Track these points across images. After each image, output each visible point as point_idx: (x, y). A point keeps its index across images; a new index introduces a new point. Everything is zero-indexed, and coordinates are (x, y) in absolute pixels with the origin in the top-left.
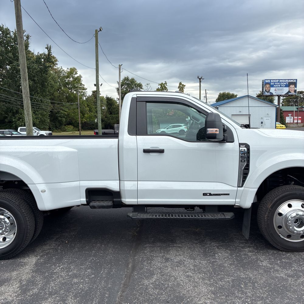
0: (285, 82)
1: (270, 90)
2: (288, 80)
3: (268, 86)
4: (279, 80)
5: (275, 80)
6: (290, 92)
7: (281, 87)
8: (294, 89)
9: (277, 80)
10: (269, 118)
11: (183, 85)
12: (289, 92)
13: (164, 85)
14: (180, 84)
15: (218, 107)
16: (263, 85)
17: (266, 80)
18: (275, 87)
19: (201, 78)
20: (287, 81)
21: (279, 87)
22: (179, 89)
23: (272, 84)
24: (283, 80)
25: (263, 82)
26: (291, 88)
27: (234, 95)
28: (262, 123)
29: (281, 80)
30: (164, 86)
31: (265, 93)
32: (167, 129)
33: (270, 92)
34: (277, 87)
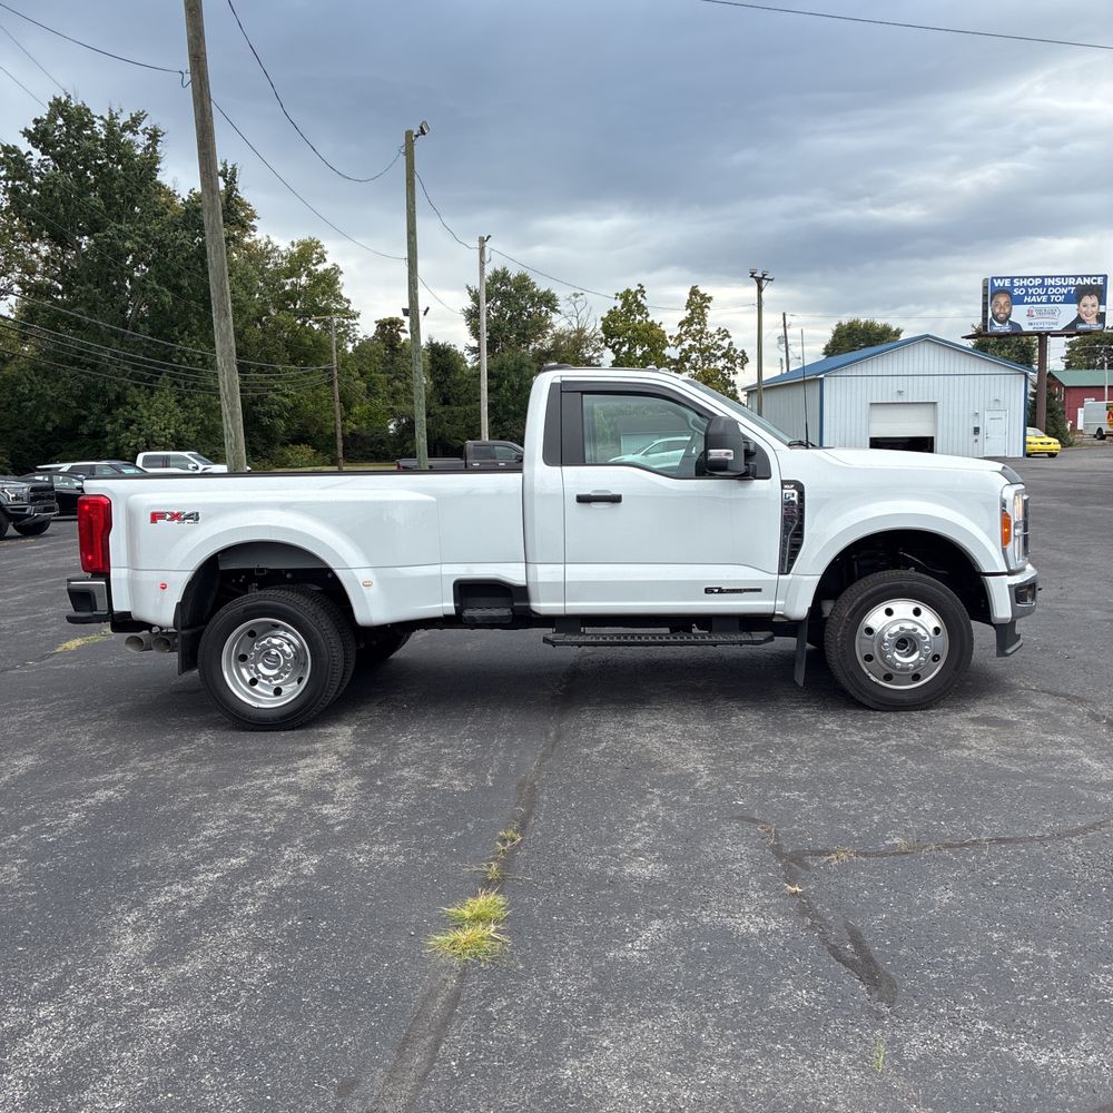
0: (1065, 287)
1: (1009, 316)
2: (1076, 277)
3: (1003, 300)
4: (1043, 278)
5: (1028, 278)
6: (1083, 322)
7: (1049, 302)
8: (1095, 309)
9: (1034, 277)
10: (1002, 414)
11: (703, 297)
12: (1079, 320)
13: (635, 296)
14: (694, 292)
15: (822, 376)
16: (985, 296)
17: (997, 278)
18: (1027, 303)
19: (763, 278)
20: (1071, 281)
21: (1041, 303)
22: (689, 311)
23: (1016, 292)
24: (1056, 277)
25: (985, 288)
26: (1085, 306)
27: (889, 330)
28: (977, 430)
29: (1051, 277)
30: (636, 301)
31: (992, 324)
33: (1011, 323)
34: (1037, 303)
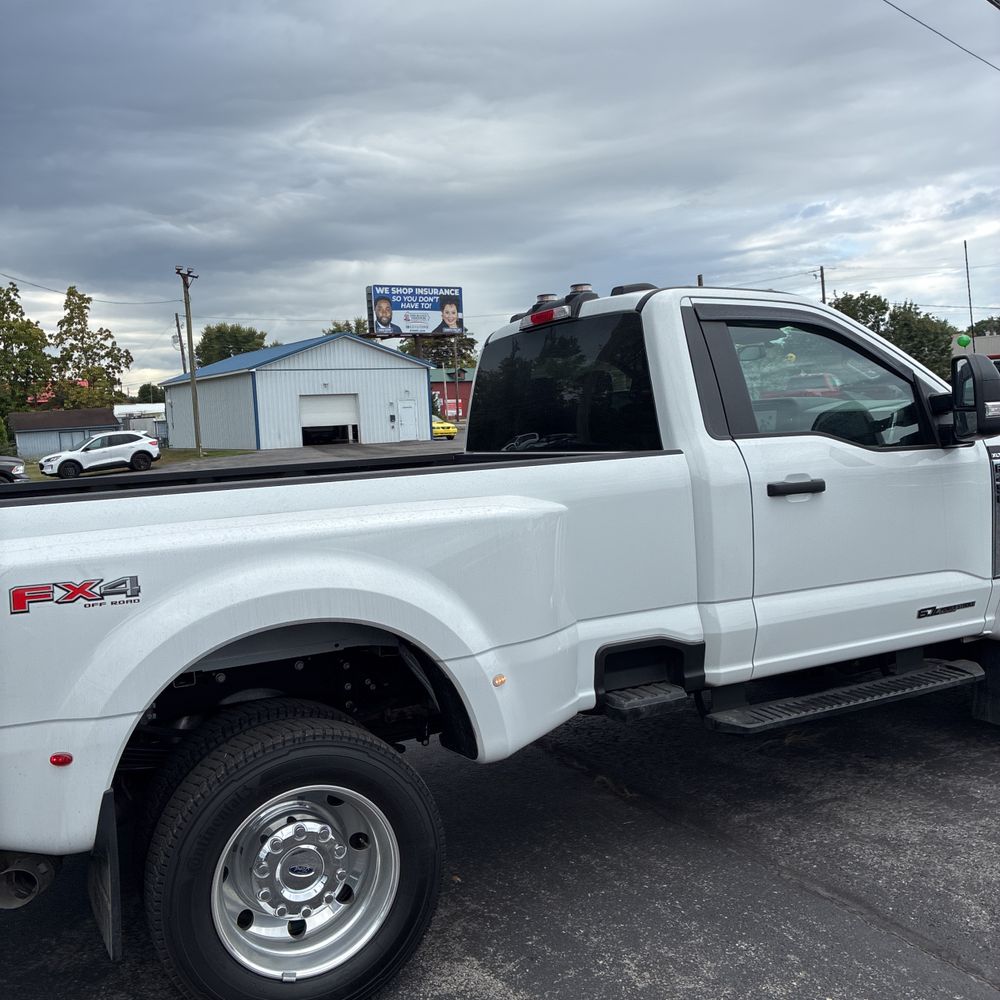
0: (432, 296)
1: (390, 319)
2: (439, 288)
3: (384, 305)
4: (414, 287)
5: (402, 287)
6: (447, 326)
7: (420, 308)
8: (455, 316)
9: (407, 287)
10: (412, 404)
11: (81, 297)
12: (444, 324)
13: (7, 294)
14: (71, 292)
15: (254, 370)
16: (369, 302)
17: (378, 286)
18: (404, 309)
19: (188, 275)
20: (435, 292)
21: (414, 309)
22: (68, 311)
23: (395, 299)
24: (424, 287)
25: (369, 295)
26: (447, 313)
27: (255, 333)
28: (393, 418)
29: (420, 287)
30: (9, 299)
31: (378, 326)
32: (86, 450)
33: (392, 326)
34: (411, 309)
